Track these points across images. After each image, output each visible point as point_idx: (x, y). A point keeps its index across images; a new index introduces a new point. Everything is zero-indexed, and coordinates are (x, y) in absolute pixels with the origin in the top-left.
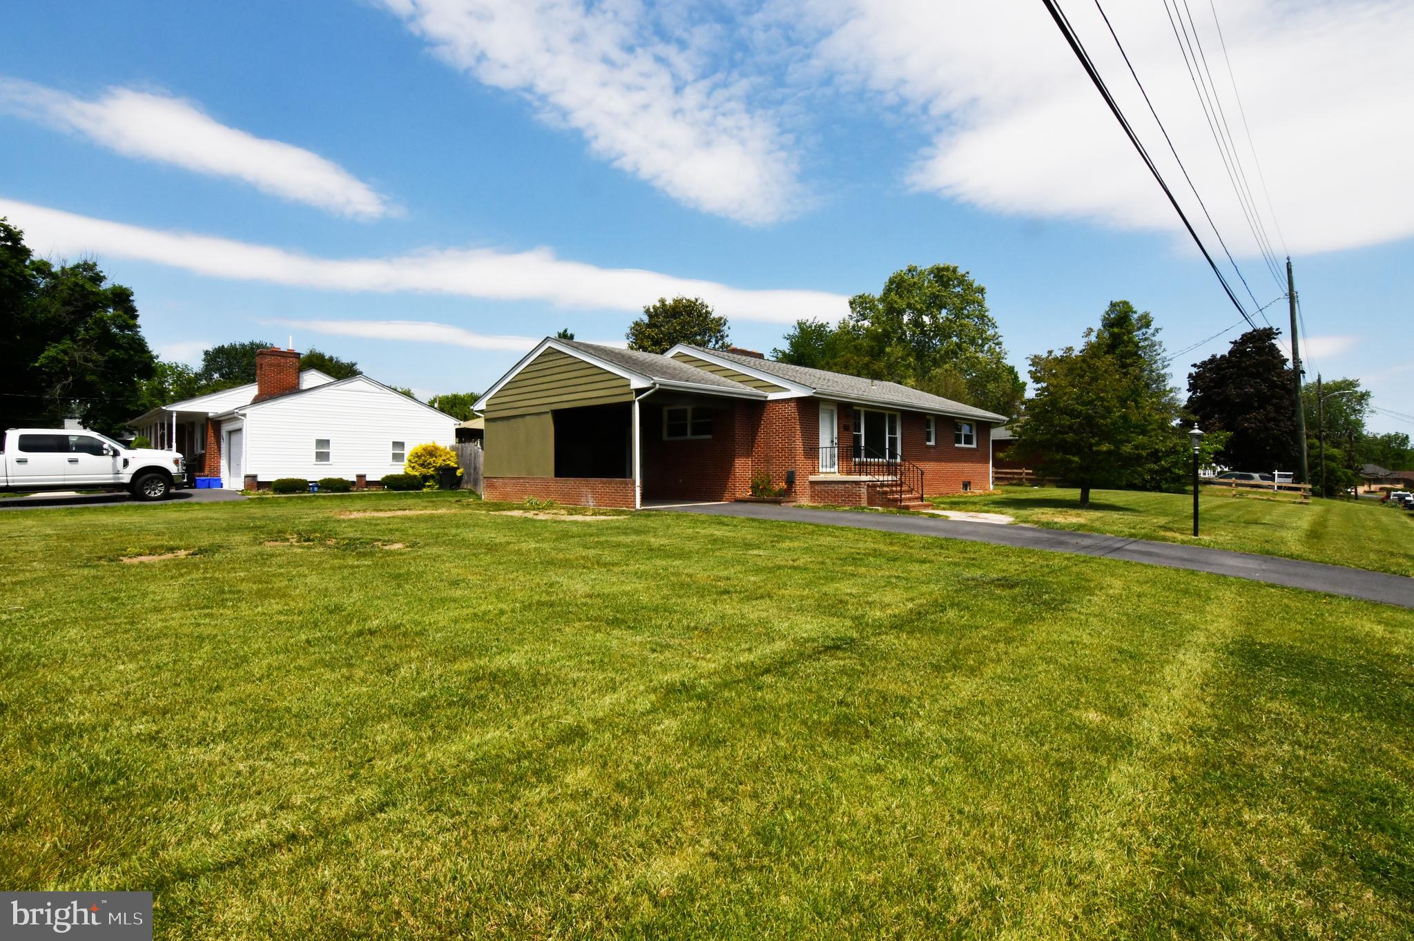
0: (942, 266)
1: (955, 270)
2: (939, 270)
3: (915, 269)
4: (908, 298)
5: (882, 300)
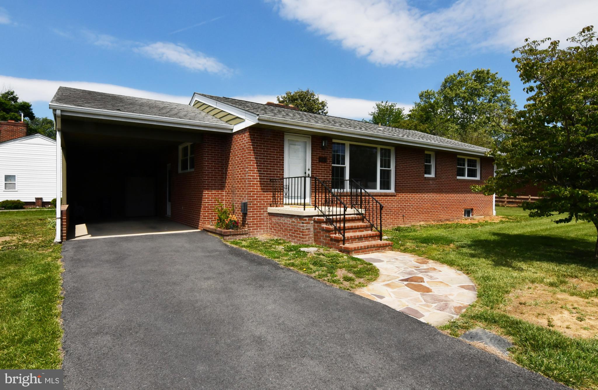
0: (480, 70)
1: (488, 73)
2: (478, 73)
3: (463, 73)
4: (456, 90)
5: (439, 93)
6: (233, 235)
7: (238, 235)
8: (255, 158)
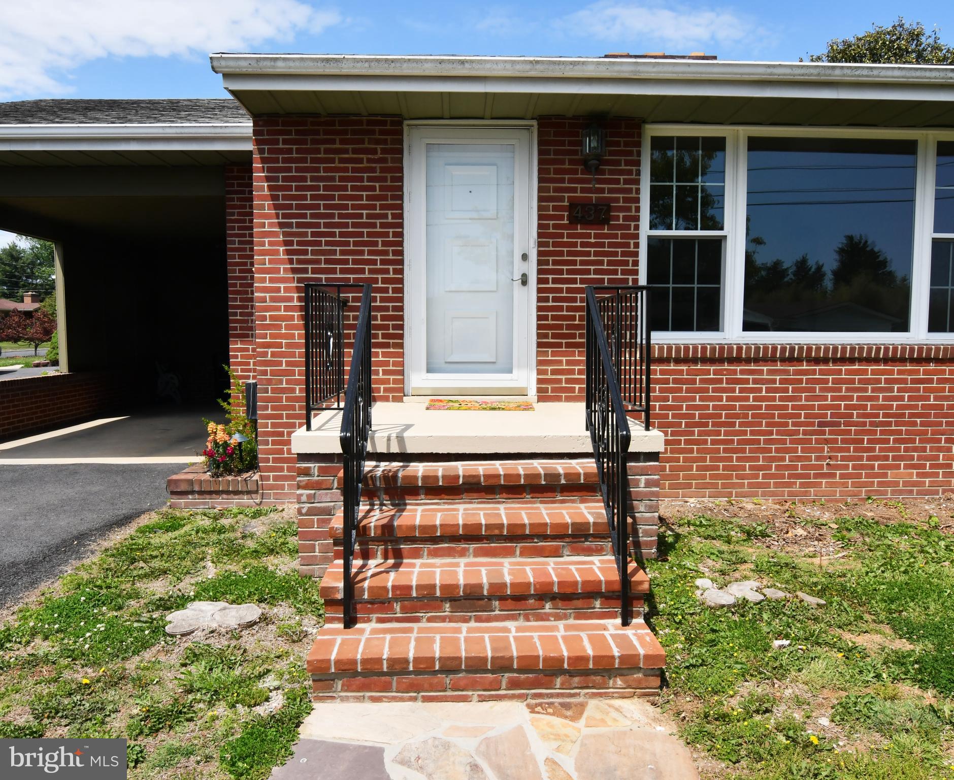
6: (201, 493)
7: (218, 493)
8: (281, 225)
